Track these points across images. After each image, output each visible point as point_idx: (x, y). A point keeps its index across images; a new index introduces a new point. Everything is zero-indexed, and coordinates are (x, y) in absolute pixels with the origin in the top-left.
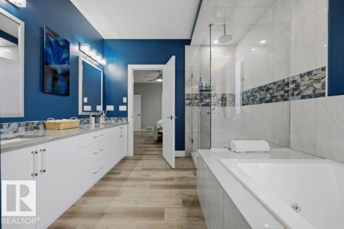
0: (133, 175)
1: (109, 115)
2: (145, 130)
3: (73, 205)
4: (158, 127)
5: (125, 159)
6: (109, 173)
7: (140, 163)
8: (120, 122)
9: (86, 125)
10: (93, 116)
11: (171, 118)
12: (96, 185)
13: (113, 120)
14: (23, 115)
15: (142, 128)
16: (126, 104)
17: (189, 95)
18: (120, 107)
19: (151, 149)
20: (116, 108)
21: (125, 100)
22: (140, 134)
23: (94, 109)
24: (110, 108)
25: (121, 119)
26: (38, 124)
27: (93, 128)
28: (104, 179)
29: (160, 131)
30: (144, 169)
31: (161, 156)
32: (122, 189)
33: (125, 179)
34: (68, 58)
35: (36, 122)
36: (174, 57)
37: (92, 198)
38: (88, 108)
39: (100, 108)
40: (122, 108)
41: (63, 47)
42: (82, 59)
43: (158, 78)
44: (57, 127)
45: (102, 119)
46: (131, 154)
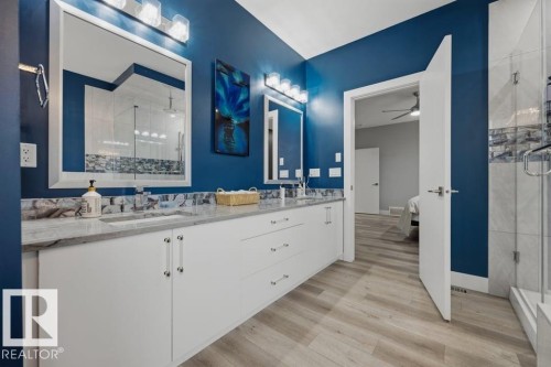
0: (344, 303)
1: (312, 184)
2: (387, 213)
3: (237, 329)
4: (412, 210)
5: (337, 265)
6: (303, 286)
7: (365, 280)
8: (330, 197)
9: (275, 201)
10: (283, 186)
11: (440, 193)
12: (278, 304)
13: (318, 194)
14: (190, 185)
15: (381, 208)
16: (341, 165)
17: (501, 132)
18: (331, 170)
19: (395, 254)
20: (325, 172)
21: (338, 157)
22: (377, 219)
23: (292, 176)
24: (315, 173)
25: (332, 192)
26: (208, 197)
27: (283, 204)
28: (293, 295)
29: (416, 219)
30: (369, 298)
31: (414, 276)
32: (316, 329)
33: (326, 309)
34: (247, 100)
35: (206, 193)
36: (447, 40)
37: (265, 327)
38: (285, 174)
39: (299, 173)
40: (334, 172)
41: (240, 85)
42: (268, 97)
43: (412, 110)
44: (226, 202)
45: (301, 191)
46: (350, 256)
